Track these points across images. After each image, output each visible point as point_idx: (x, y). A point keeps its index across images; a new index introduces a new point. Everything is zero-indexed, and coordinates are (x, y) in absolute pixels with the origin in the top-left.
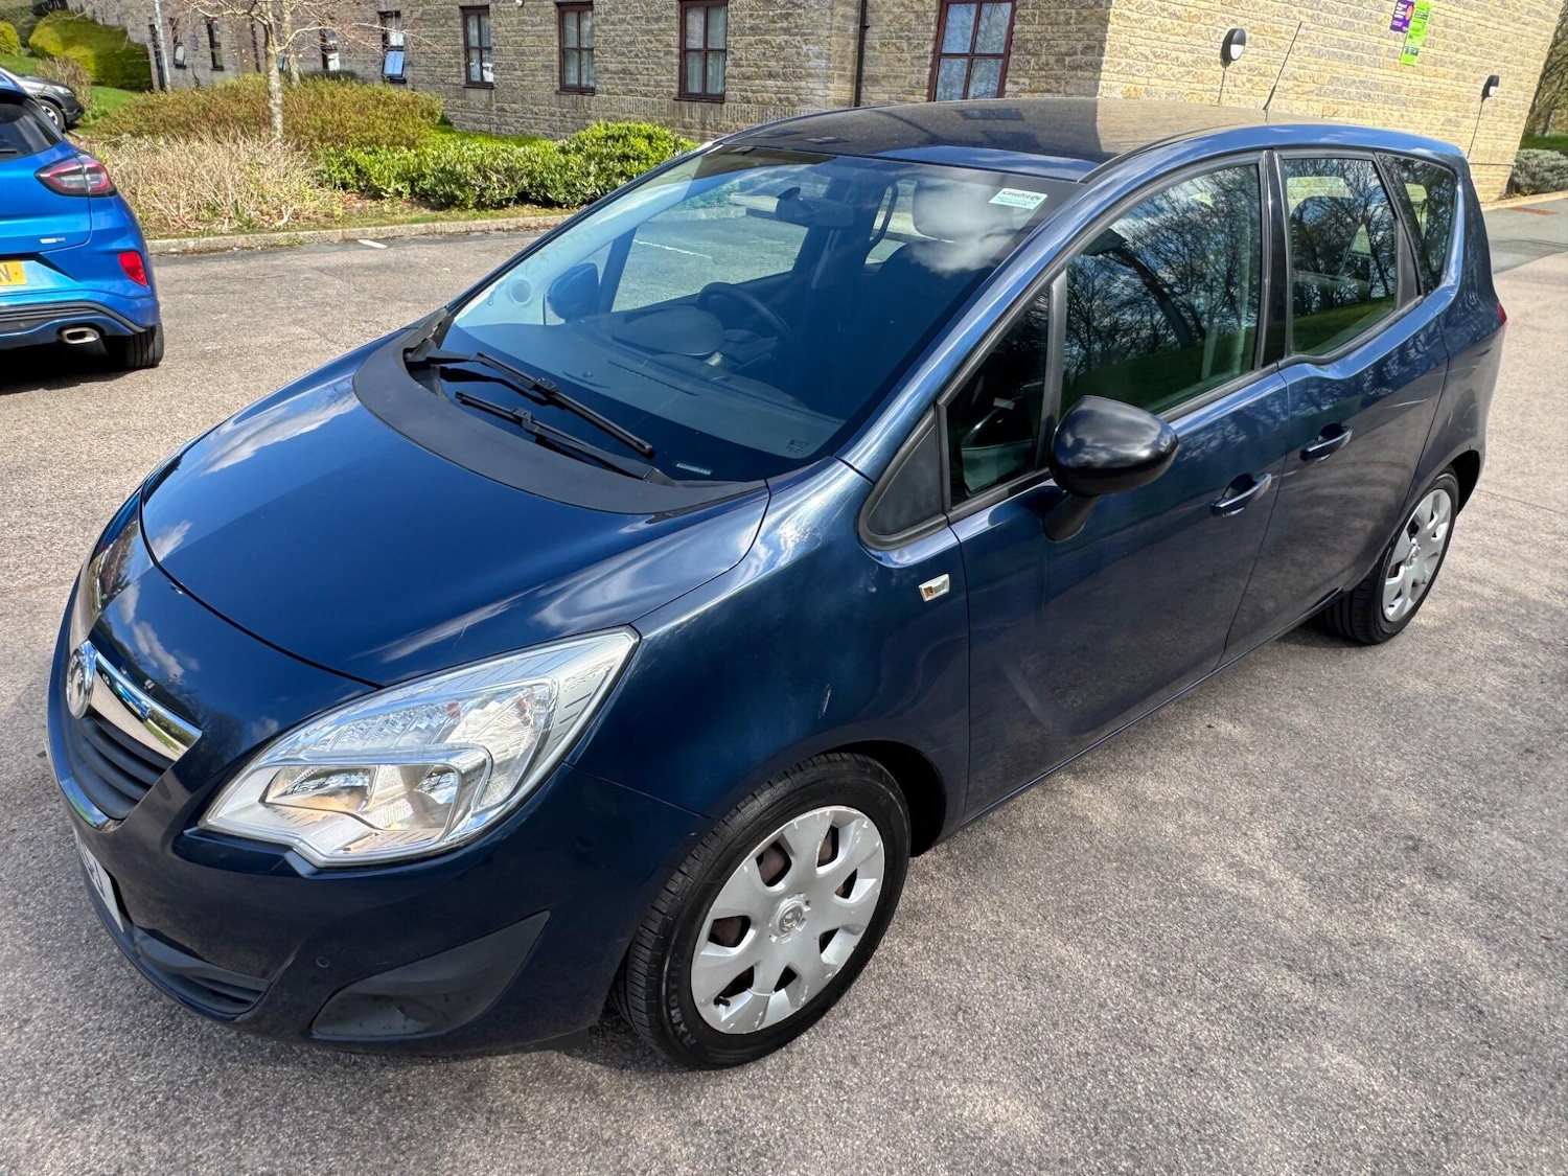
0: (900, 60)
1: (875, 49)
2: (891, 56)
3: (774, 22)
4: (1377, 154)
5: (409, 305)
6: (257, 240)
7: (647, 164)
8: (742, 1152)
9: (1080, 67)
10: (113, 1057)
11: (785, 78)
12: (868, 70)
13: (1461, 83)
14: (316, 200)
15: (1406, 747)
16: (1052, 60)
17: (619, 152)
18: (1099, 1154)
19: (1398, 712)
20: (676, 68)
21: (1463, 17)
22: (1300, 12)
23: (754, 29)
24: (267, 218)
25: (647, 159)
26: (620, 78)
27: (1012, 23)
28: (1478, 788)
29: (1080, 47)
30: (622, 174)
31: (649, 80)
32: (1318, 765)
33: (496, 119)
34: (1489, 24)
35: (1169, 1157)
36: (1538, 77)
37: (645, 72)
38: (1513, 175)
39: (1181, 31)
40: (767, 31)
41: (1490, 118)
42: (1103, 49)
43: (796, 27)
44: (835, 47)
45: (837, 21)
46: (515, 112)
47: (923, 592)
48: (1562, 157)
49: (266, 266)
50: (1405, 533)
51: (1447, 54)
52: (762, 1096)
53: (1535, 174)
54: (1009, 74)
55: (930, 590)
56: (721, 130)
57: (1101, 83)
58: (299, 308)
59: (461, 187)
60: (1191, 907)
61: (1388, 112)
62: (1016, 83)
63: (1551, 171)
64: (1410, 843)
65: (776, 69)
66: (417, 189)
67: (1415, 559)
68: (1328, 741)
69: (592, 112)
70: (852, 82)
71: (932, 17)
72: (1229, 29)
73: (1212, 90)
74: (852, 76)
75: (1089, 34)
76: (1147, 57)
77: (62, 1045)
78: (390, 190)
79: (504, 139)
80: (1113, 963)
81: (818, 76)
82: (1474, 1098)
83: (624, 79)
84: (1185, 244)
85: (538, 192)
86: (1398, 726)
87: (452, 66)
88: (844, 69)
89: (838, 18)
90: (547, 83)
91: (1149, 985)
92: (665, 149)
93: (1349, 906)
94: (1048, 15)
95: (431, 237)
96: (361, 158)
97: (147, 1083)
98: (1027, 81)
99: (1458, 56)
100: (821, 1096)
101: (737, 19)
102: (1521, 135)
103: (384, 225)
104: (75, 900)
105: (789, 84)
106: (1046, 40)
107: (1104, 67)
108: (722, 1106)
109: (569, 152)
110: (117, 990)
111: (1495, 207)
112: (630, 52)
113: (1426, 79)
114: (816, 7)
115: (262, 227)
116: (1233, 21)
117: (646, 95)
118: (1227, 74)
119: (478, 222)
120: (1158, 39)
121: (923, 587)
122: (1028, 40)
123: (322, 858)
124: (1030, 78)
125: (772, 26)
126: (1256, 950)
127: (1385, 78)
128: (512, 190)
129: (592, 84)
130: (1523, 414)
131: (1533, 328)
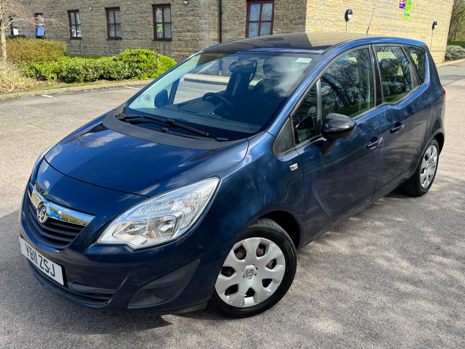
0: (234, 24)
1: (226, 20)
2: (231, 23)
3: (188, 12)
4: (401, 45)
5: (69, 116)
6: (3, 97)
7: (147, 64)
8: (256, 340)
9: (298, 24)
10: (50, 338)
11: (194, 31)
12: (224, 28)
13: (425, 25)
14: (23, 82)
15: (433, 223)
16: (288, 22)
17: (136, 60)
18: (360, 330)
19: (429, 214)
20: (153, 30)
21: (422, 3)
22: (369, 3)
23: (181, 15)
24: (5, 89)
25: (147, 62)
26: (131, 34)
27: (273, 10)
28: (455, 232)
29: (297, 17)
30: (138, 67)
31: (142, 34)
32: (407, 230)
33: (83, 50)
34: (431, 5)
35: (380, 328)
36: (450, 22)
37: (141, 31)
38: (446, 54)
39: (331, 11)
40: (186, 16)
41: (436, 35)
42: (306, 18)
43: (197, 14)
44: (211, 21)
45: (211, 11)
46: (91, 47)
47: (291, 168)
48: (461, 47)
49: (9, 106)
50: (424, 159)
51: (419, 15)
52: (258, 326)
53: (453, 53)
54: (274, 27)
55: (293, 168)
56: (171, 51)
57: (306, 29)
58: (27, 119)
59: (78, 74)
60: (375, 268)
61: (402, 35)
62: (276, 30)
63: (458, 52)
64: (437, 247)
65: (190, 29)
66: (60, 76)
67: (428, 168)
68: (410, 223)
69: (121, 46)
70: (218, 32)
71: (245, 9)
72: (346, 9)
73: (343, 30)
74: (218, 30)
75: (300, 13)
76: (320, 20)
77: (32, 336)
78: (49, 77)
79: (88, 57)
80: (355, 284)
81: (206, 31)
82: (463, 306)
83: (133, 34)
84: (344, 76)
85: (107, 75)
86: (430, 218)
87: (65, 32)
88: (215, 28)
89: (212, 10)
90: (103, 37)
91: (366, 289)
92: (153, 58)
93: (422, 264)
94: (285, 7)
95: (69, 93)
96: (37, 66)
97: (64, 343)
98: (280, 29)
99: (423, 15)
100: (276, 324)
101: (175, 12)
102: (447, 41)
103: (50, 89)
104: (20, 299)
105: (195, 34)
106: (285, 15)
107: (306, 23)
108: (247, 330)
109: (117, 60)
110: (44, 321)
111: (442, 65)
112: (134, 24)
113: (413, 23)
114: (204, 7)
115: (3, 92)
116: (348, 7)
117: (142, 39)
118: (348, 24)
119: (86, 86)
120: (323, 13)
121: (291, 166)
122: (279, 16)
123: (135, 247)
124: (281, 29)
125: (187, 14)
126: (396, 277)
127: (400, 24)
128: (97, 74)
129: (120, 36)
130: (457, 128)
131: (458, 102)
